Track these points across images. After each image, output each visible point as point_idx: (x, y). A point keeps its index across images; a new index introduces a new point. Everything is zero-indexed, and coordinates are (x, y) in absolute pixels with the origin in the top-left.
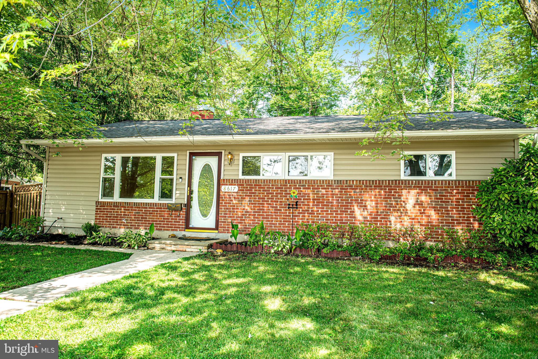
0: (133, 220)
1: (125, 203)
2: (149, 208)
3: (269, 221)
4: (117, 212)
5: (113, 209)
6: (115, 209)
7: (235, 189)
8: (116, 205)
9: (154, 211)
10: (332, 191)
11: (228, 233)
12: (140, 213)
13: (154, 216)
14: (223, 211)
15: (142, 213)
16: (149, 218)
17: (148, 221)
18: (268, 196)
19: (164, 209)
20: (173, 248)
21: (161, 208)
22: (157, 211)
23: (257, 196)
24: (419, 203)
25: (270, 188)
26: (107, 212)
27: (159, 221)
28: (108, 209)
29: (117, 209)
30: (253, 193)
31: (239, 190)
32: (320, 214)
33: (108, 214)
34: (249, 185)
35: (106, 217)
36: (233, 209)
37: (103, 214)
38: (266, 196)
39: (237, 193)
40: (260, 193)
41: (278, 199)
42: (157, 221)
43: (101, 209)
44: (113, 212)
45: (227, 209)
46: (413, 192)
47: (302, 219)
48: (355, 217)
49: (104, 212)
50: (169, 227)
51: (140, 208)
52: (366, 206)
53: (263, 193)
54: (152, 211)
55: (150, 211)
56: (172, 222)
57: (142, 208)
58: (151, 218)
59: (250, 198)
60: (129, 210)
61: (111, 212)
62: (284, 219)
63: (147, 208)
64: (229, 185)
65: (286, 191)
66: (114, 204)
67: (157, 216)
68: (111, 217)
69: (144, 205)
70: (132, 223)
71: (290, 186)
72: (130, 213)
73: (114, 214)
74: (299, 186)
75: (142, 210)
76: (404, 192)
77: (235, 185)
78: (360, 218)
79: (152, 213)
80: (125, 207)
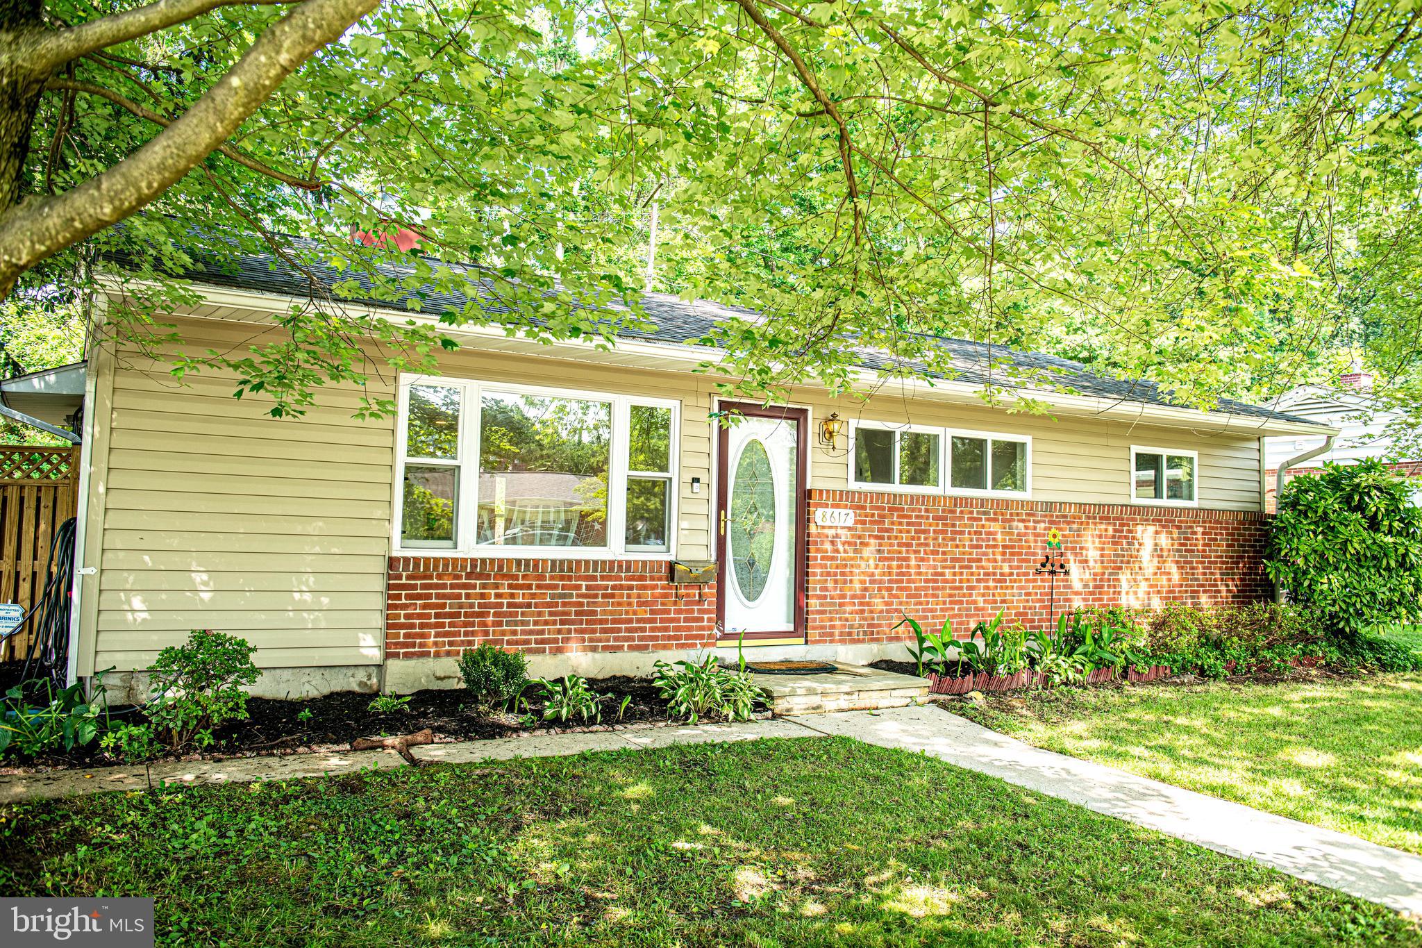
0: (546, 623)
1: (519, 562)
2: (603, 578)
3: (921, 604)
4: (482, 596)
5: (465, 586)
6: (474, 587)
7: (846, 517)
8: (479, 569)
9: (621, 587)
10: (1035, 528)
11: (831, 641)
12: (571, 596)
13: (619, 604)
14: (819, 581)
15: (578, 596)
16: (604, 613)
17: (601, 622)
18: (919, 538)
19: (652, 578)
20: (844, 703)
21: (642, 578)
22: (630, 588)
23: (896, 538)
24: (1158, 552)
25: (922, 517)
26: (438, 596)
27: (638, 621)
28: (444, 586)
29: (484, 586)
30: (887, 530)
31: (856, 522)
32: (1015, 581)
33: (443, 606)
34: (878, 508)
35: (437, 616)
36: (843, 574)
37: (425, 607)
38: (913, 538)
39: (849, 529)
40: (901, 532)
41: (939, 545)
42: (630, 621)
43: (414, 587)
44: (468, 596)
45: (828, 574)
46: (1151, 529)
47: (983, 595)
48: (1070, 587)
49: (429, 596)
50: (670, 638)
51: (570, 578)
52: (1086, 561)
53: (908, 532)
54: (614, 587)
55: (606, 588)
56: (678, 620)
57: (579, 578)
58: (611, 613)
59: (880, 545)
60: (529, 587)
61: (459, 596)
62: (951, 596)
63: (594, 578)
64: (833, 506)
65: (954, 525)
66: (474, 566)
67: (630, 604)
68: (458, 615)
69: (587, 569)
70: (542, 632)
71: (961, 512)
72: (533, 596)
73: (472, 606)
74: (978, 513)
75: (578, 587)
76: (1139, 528)
77: (846, 507)
78: (1077, 586)
79: (612, 596)
80: (516, 577)
